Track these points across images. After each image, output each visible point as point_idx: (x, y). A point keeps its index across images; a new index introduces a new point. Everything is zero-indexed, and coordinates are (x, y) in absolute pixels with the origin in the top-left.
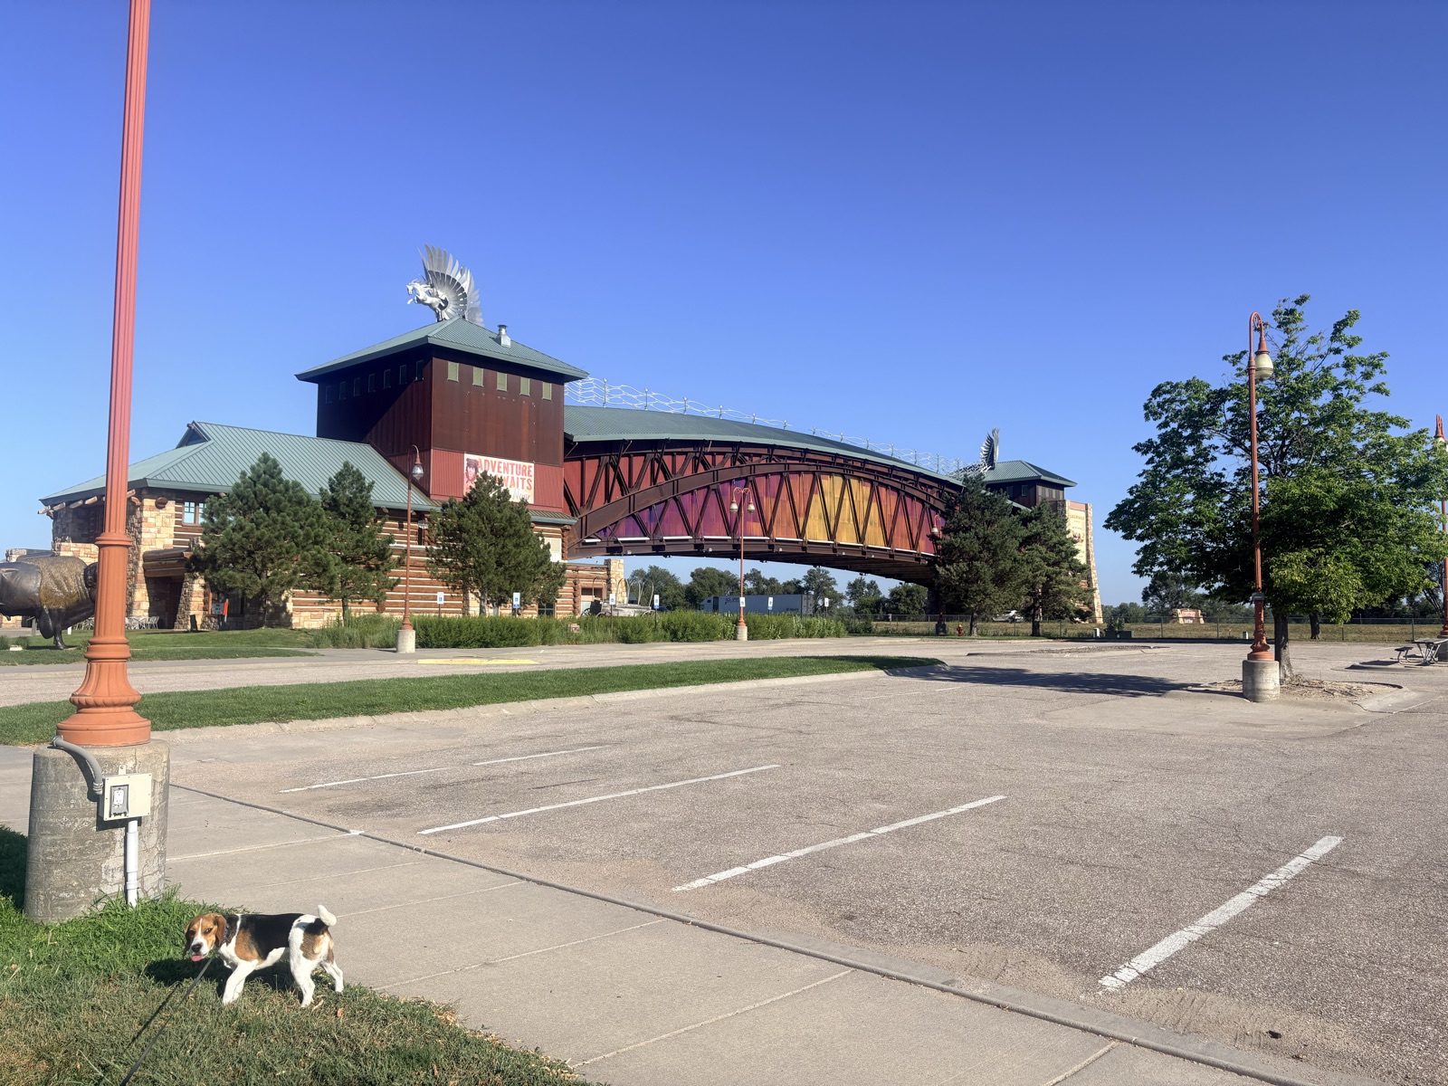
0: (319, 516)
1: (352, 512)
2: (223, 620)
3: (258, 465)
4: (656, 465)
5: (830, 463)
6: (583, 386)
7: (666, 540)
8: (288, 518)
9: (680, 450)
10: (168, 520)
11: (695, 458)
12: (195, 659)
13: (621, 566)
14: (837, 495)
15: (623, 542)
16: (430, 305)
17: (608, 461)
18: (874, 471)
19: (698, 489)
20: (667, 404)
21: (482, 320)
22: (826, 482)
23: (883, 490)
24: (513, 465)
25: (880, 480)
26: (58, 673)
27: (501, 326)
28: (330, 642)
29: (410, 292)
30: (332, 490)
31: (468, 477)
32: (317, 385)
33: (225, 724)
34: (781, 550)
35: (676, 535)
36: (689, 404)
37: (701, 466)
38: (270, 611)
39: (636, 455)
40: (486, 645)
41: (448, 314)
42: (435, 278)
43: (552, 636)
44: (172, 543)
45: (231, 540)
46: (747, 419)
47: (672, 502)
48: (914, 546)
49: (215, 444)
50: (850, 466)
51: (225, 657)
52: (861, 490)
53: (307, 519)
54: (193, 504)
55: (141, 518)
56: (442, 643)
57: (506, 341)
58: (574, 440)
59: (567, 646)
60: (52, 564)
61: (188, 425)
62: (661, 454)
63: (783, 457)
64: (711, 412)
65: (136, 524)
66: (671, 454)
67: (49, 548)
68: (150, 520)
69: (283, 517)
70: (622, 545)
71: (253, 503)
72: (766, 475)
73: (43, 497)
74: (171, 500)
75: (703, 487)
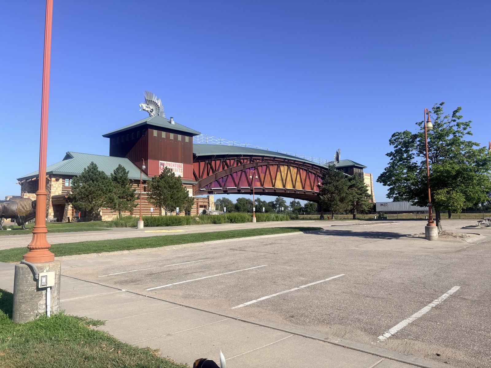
0: (111, 183)
1: (122, 181)
2: (78, 219)
3: (90, 166)
4: (224, 163)
5: (283, 161)
6: (199, 137)
7: (228, 189)
8: (100, 184)
9: (232, 158)
10: (60, 185)
11: (237, 161)
12: (69, 232)
13: (213, 198)
14: (286, 172)
16: (147, 111)
17: (208, 162)
18: (298, 164)
19: (238, 171)
20: (227, 143)
21: (165, 116)
22: (282, 168)
23: (301, 170)
24: (176, 164)
25: (300, 167)
26: (23, 238)
27: (171, 118)
28: (115, 225)
29: (141, 107)
30: (115, 174)
31: (161, 168)
32: (109, 138)
33: (80, 254)
34: (267, 191)
35: (231, 187)
36: (235, 142)
37: (239, 163)
38: (95, 215)
39: (217, 160)
40: (168, 225)
41: (153, 114)
42: (149, 102)
43: (190, 222)
44: (61, 193)
45: (81, 191)
46: (255, 147)
47: (230, 176)
48: (312, 189)
49: (76, 159)
50: (290, 162)
51: (79, 231)
52: (294, 171)
53: (106, 184)
54: (68, 180)
55: (51, 185)
56: (153, 225)
57: (173, 123)
58: (196, 156)
59: (195, 225)
60: (21, 201)
61: (66, 153)
62: (226, 159)
63: (267, 160)
64: (242, 145)
65: (49, 187)
66: (229, 159)
67: (20, 195)
68: (54, 185)
69: (98, 183)
70: (213, 190)
71: (88, 179)
72: (261, 166)
73: (18, 178)
74: (61, 178)
75: (240, 171)
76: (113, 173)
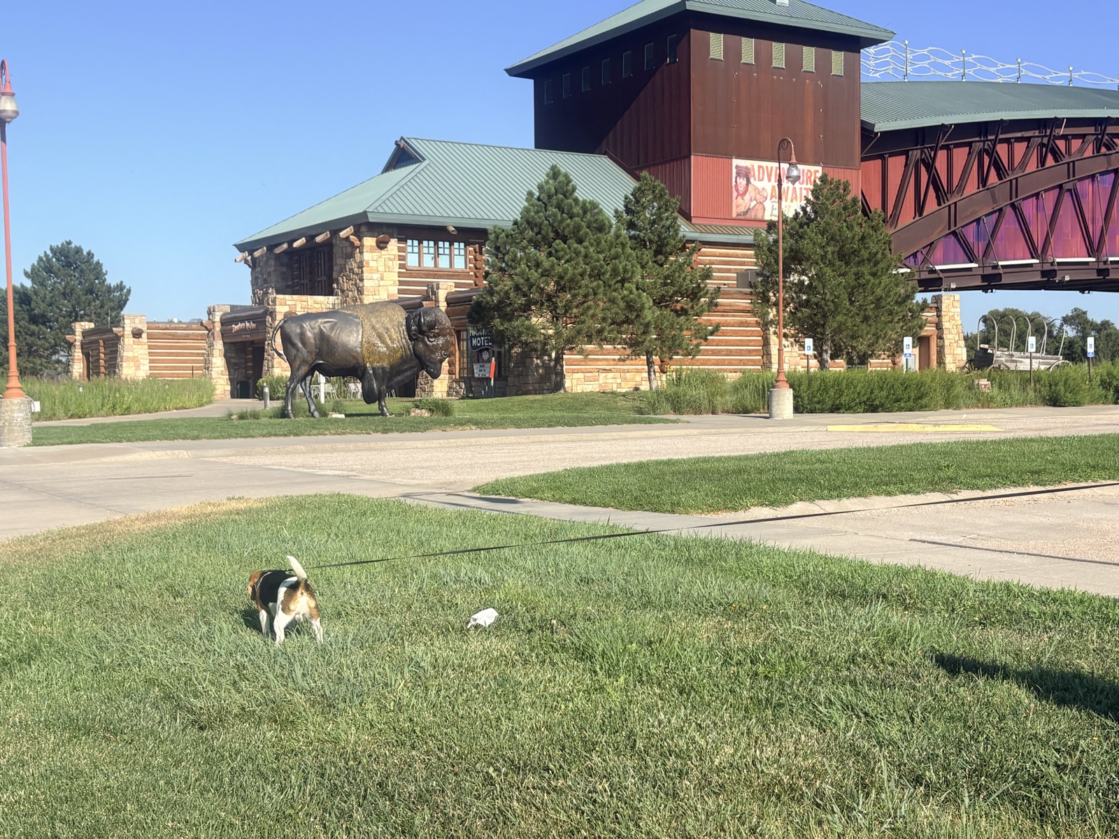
2: (489, 384)
3: (547, 182)
4: (986, 160)
6: (877, 53)
7: (1003, 267)
8: (591, 250)
9: (1019, 135)
10: (390, 263)
11: (1042, 145)
12: (550, 426)
13: (955, 303)
15: (942, 271)
17: (919, 157)
19: (1045, 191)
20: (993, 70)
28: (669, 407)
30: (628, 211)
31: (737, 190)
32: (532, 81)
35: (1014, 259)
36: (1027, 68)
37: (1050, 157)
39: (958, 146)
43: (957, 397)
44: (396, 292)
47: (1009, 211)
49: (432, 165)
54: (432, 243)
55: (361, 262)
58: (876, 131)
59: (976, 410)
60: (372, 312)
61: (395, 144)
62: (995, 143)
64: (1056, 77)
65: (356, 270)
66: (1007, 141)
68: (372, 264)
70: (942, 275)
73: (239, 241)
74: (393, 238)
75: (1053, 188)
76: (621, 208)
